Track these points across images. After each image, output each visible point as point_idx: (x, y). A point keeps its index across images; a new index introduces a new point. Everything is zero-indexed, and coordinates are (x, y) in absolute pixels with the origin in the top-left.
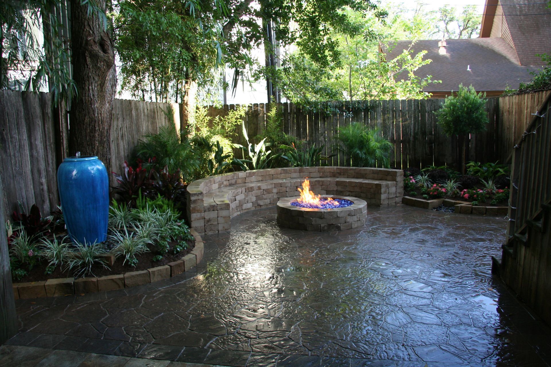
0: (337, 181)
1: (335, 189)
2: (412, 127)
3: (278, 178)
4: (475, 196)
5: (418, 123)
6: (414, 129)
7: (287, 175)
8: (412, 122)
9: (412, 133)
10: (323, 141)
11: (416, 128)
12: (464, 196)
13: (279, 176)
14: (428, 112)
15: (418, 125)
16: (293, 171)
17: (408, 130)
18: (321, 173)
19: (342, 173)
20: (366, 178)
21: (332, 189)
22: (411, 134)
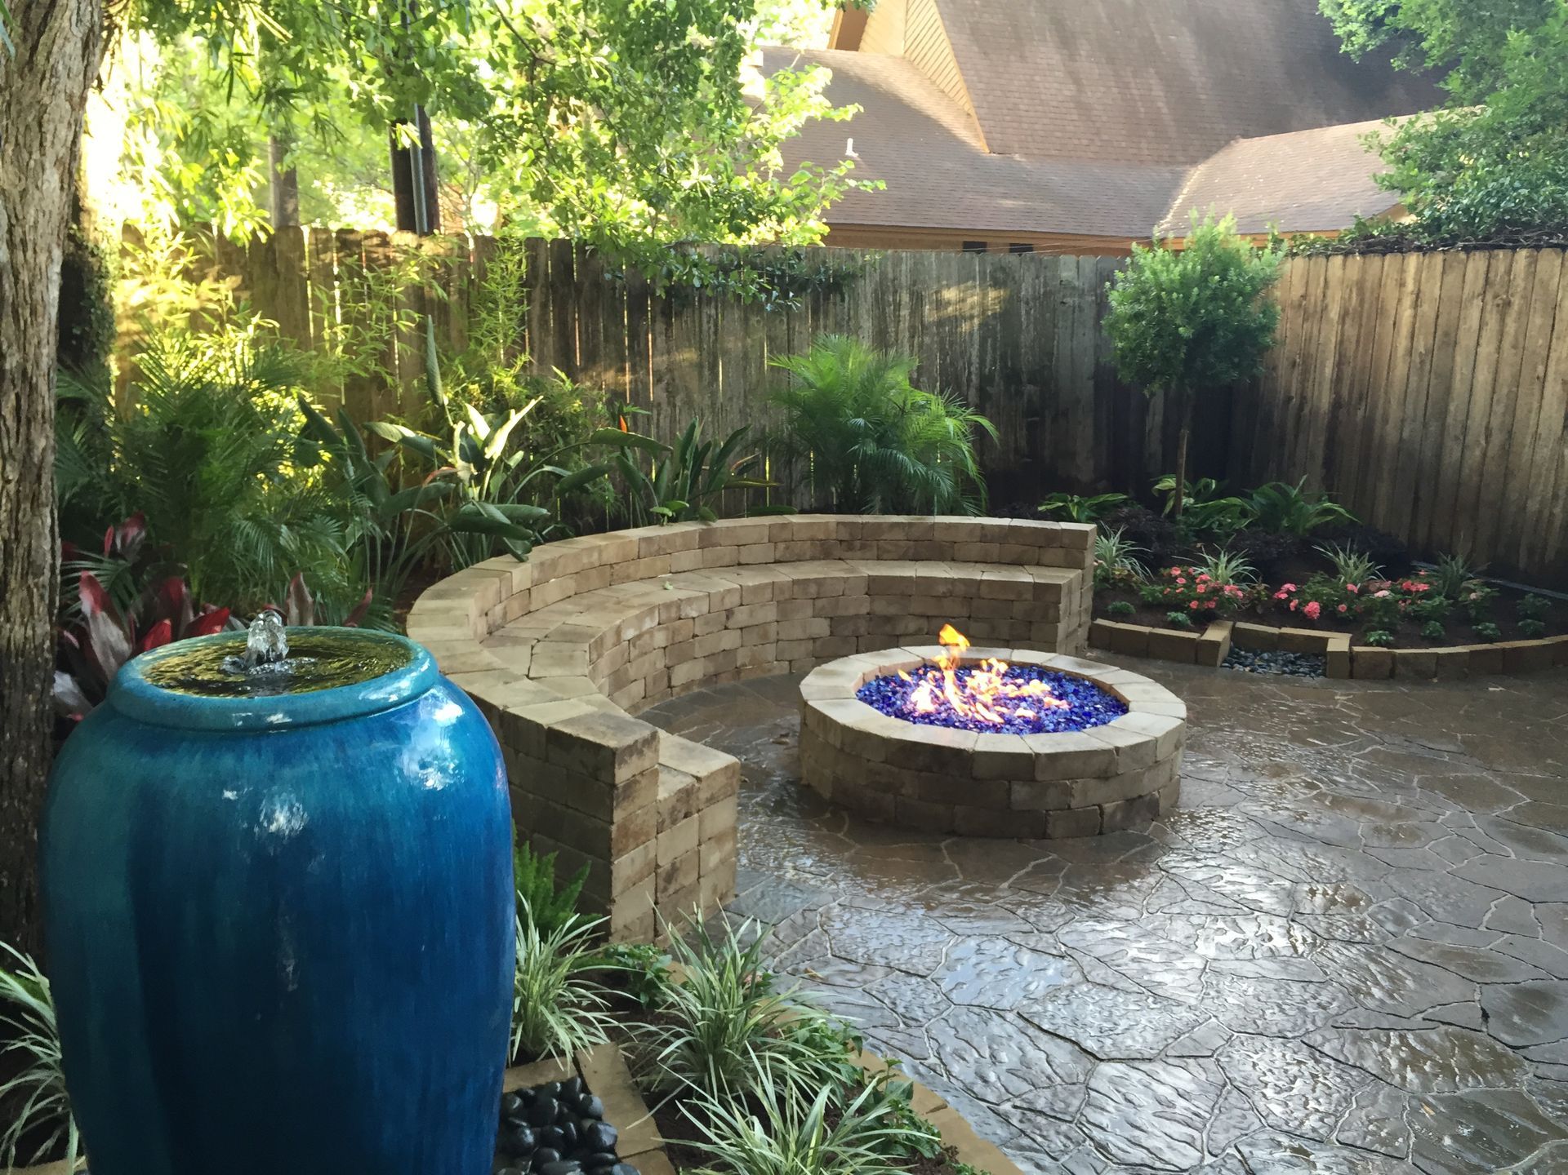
0: (872, 580)
1: (864, 611)
2: (975, 352)
3: (628, 578)
4: (1343, 607)
5: (995, 339)
6: (982, 362)
7: (659, 562)
8: (976, 337)
9: (973, 377)
10: (664, 406)
11: (989, 358)
12: (1307, 609)
13: (632, 570)
14: (1027, 303)
15: (994, 350)
16: (679, 541)
17: (961, 364)
18: (781, 546)
19: (858, 544)
20: (953, 560)
21: (852, 612)
22: (969, 380)
